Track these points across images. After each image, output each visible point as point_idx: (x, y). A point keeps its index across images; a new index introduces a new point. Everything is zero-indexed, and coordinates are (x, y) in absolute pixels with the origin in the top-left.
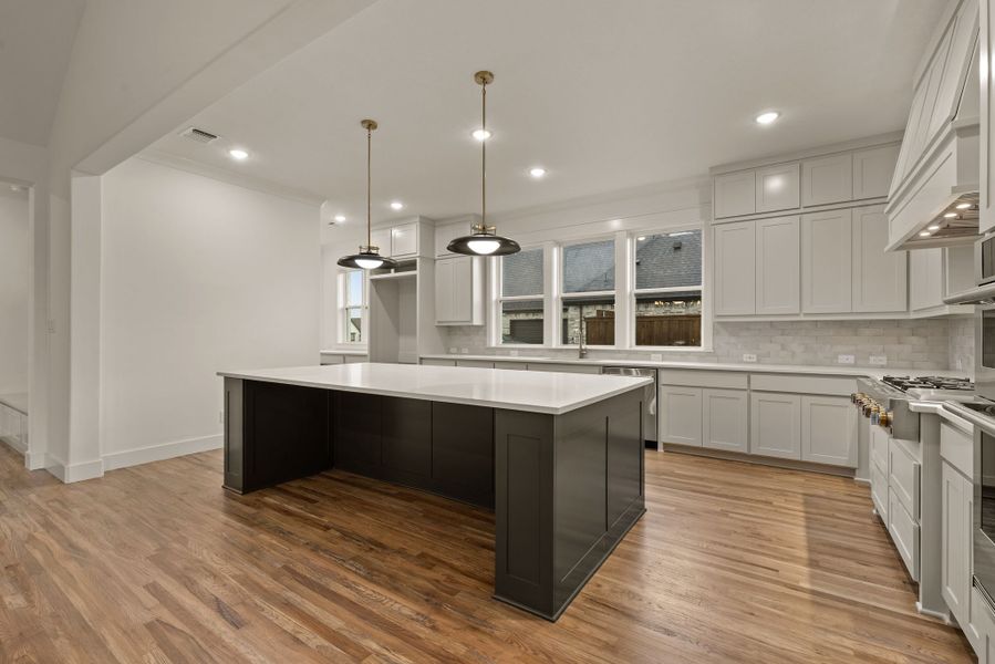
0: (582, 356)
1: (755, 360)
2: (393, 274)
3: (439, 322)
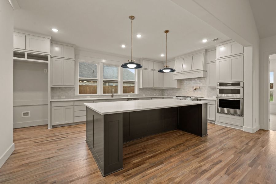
2: (26, 59)
3: (53, 85)
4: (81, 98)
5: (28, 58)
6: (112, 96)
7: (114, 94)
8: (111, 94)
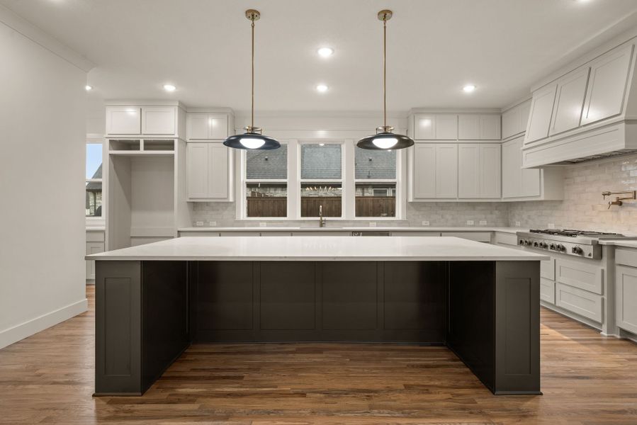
0: (321, 226)
1: (428, 224)
2: (142, 151)
3: (190, 198)
4: (249, 226)
5: (145, 149)
6: (322, 224)
7: (327, 218)
8: (319, 218)
